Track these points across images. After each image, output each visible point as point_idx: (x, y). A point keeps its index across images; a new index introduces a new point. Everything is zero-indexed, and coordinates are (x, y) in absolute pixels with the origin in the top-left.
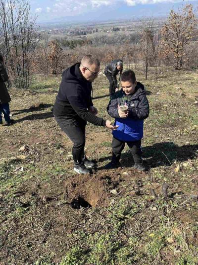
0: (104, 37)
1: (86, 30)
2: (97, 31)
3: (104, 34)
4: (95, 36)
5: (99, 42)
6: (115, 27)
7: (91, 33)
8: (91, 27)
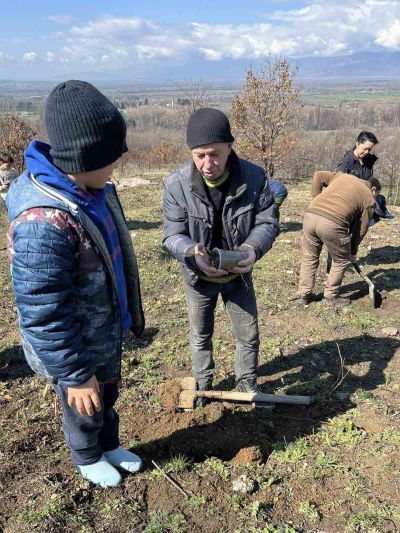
0: (159, 115)
1: (124, 100)
2: (146, 103)
3: (161, 109)
4: (143, 112)
5: (151, 124)
6: (182, 98)
7: (134, 105)
8: (134, 94)
